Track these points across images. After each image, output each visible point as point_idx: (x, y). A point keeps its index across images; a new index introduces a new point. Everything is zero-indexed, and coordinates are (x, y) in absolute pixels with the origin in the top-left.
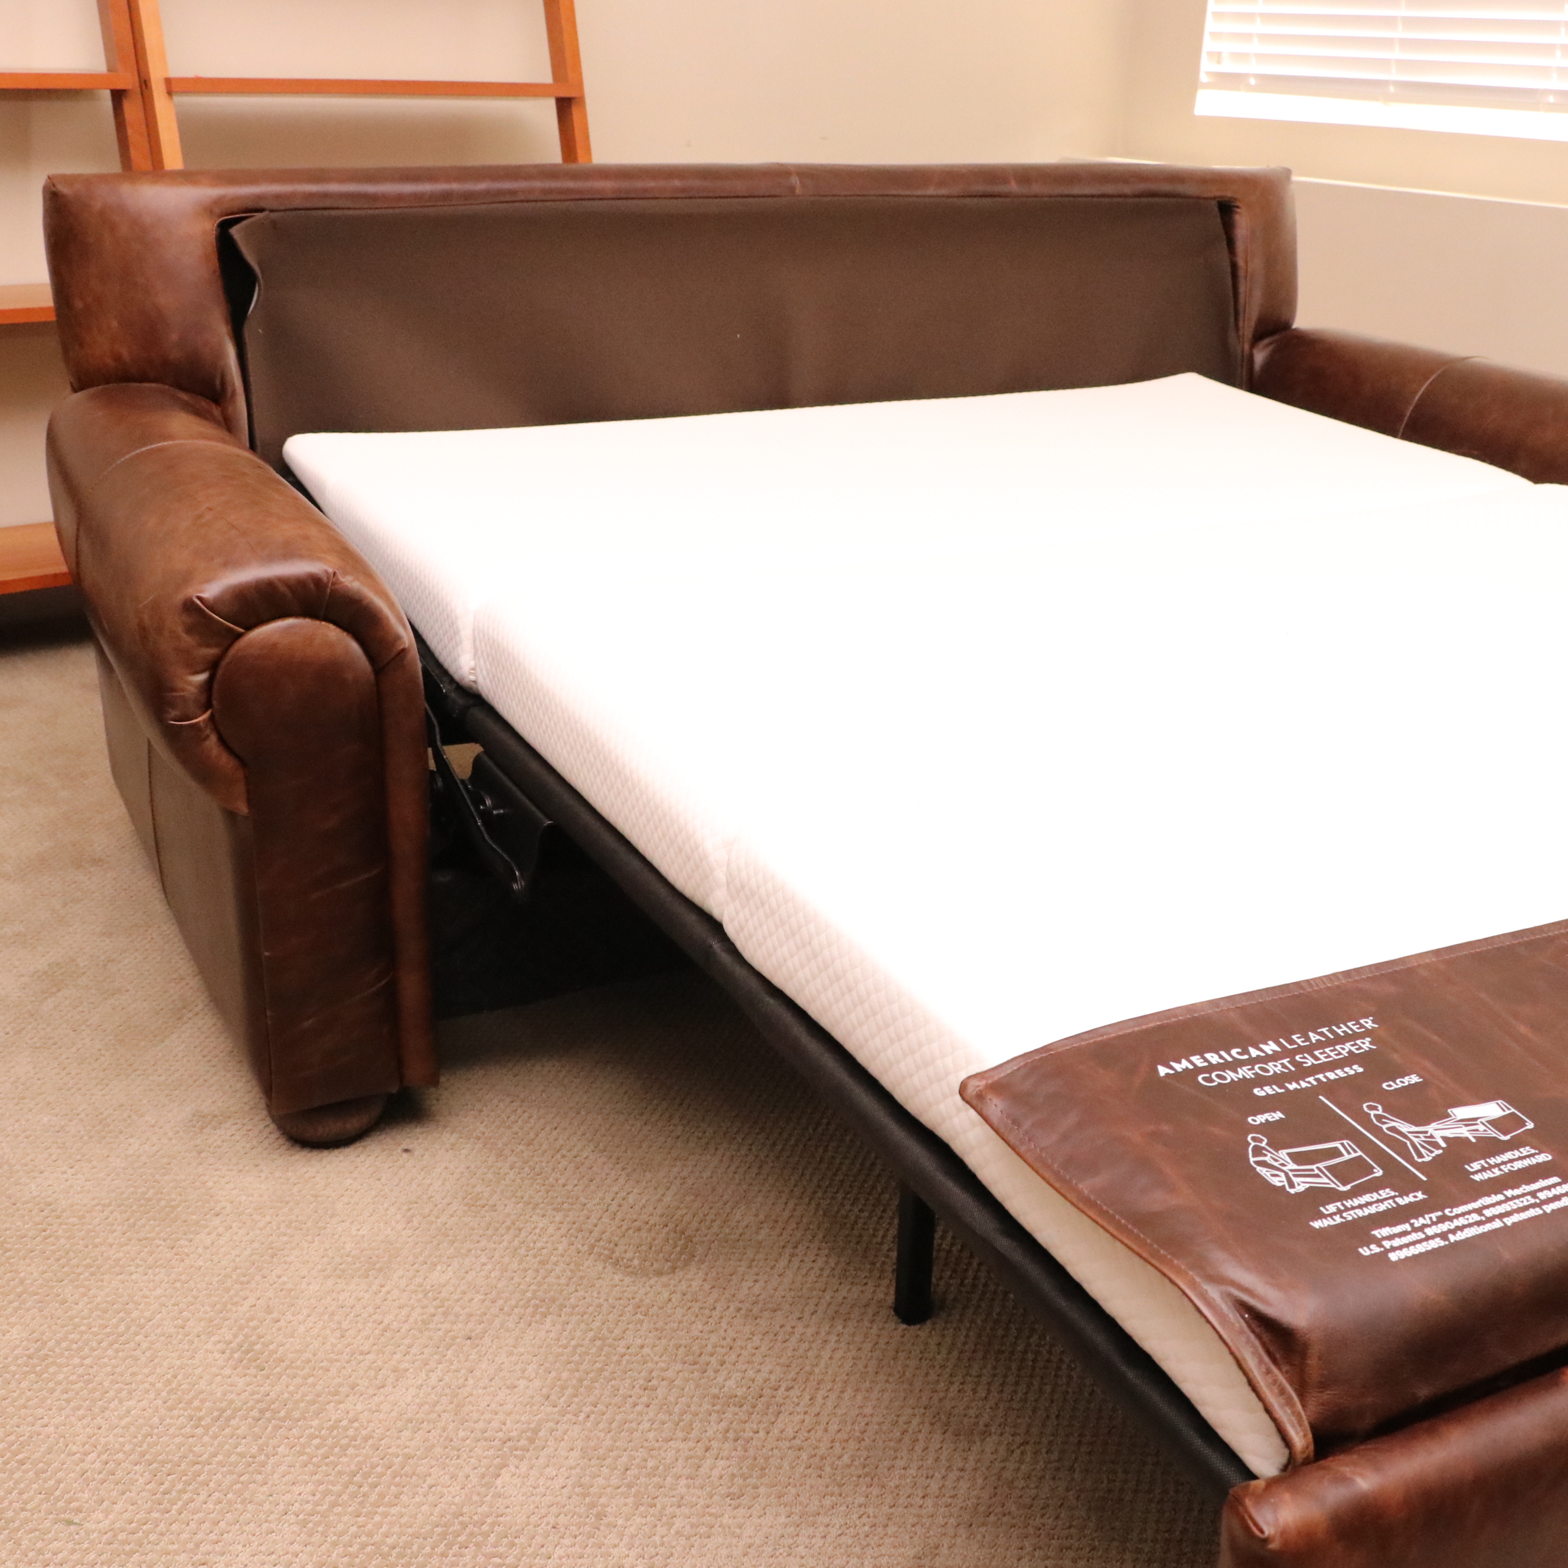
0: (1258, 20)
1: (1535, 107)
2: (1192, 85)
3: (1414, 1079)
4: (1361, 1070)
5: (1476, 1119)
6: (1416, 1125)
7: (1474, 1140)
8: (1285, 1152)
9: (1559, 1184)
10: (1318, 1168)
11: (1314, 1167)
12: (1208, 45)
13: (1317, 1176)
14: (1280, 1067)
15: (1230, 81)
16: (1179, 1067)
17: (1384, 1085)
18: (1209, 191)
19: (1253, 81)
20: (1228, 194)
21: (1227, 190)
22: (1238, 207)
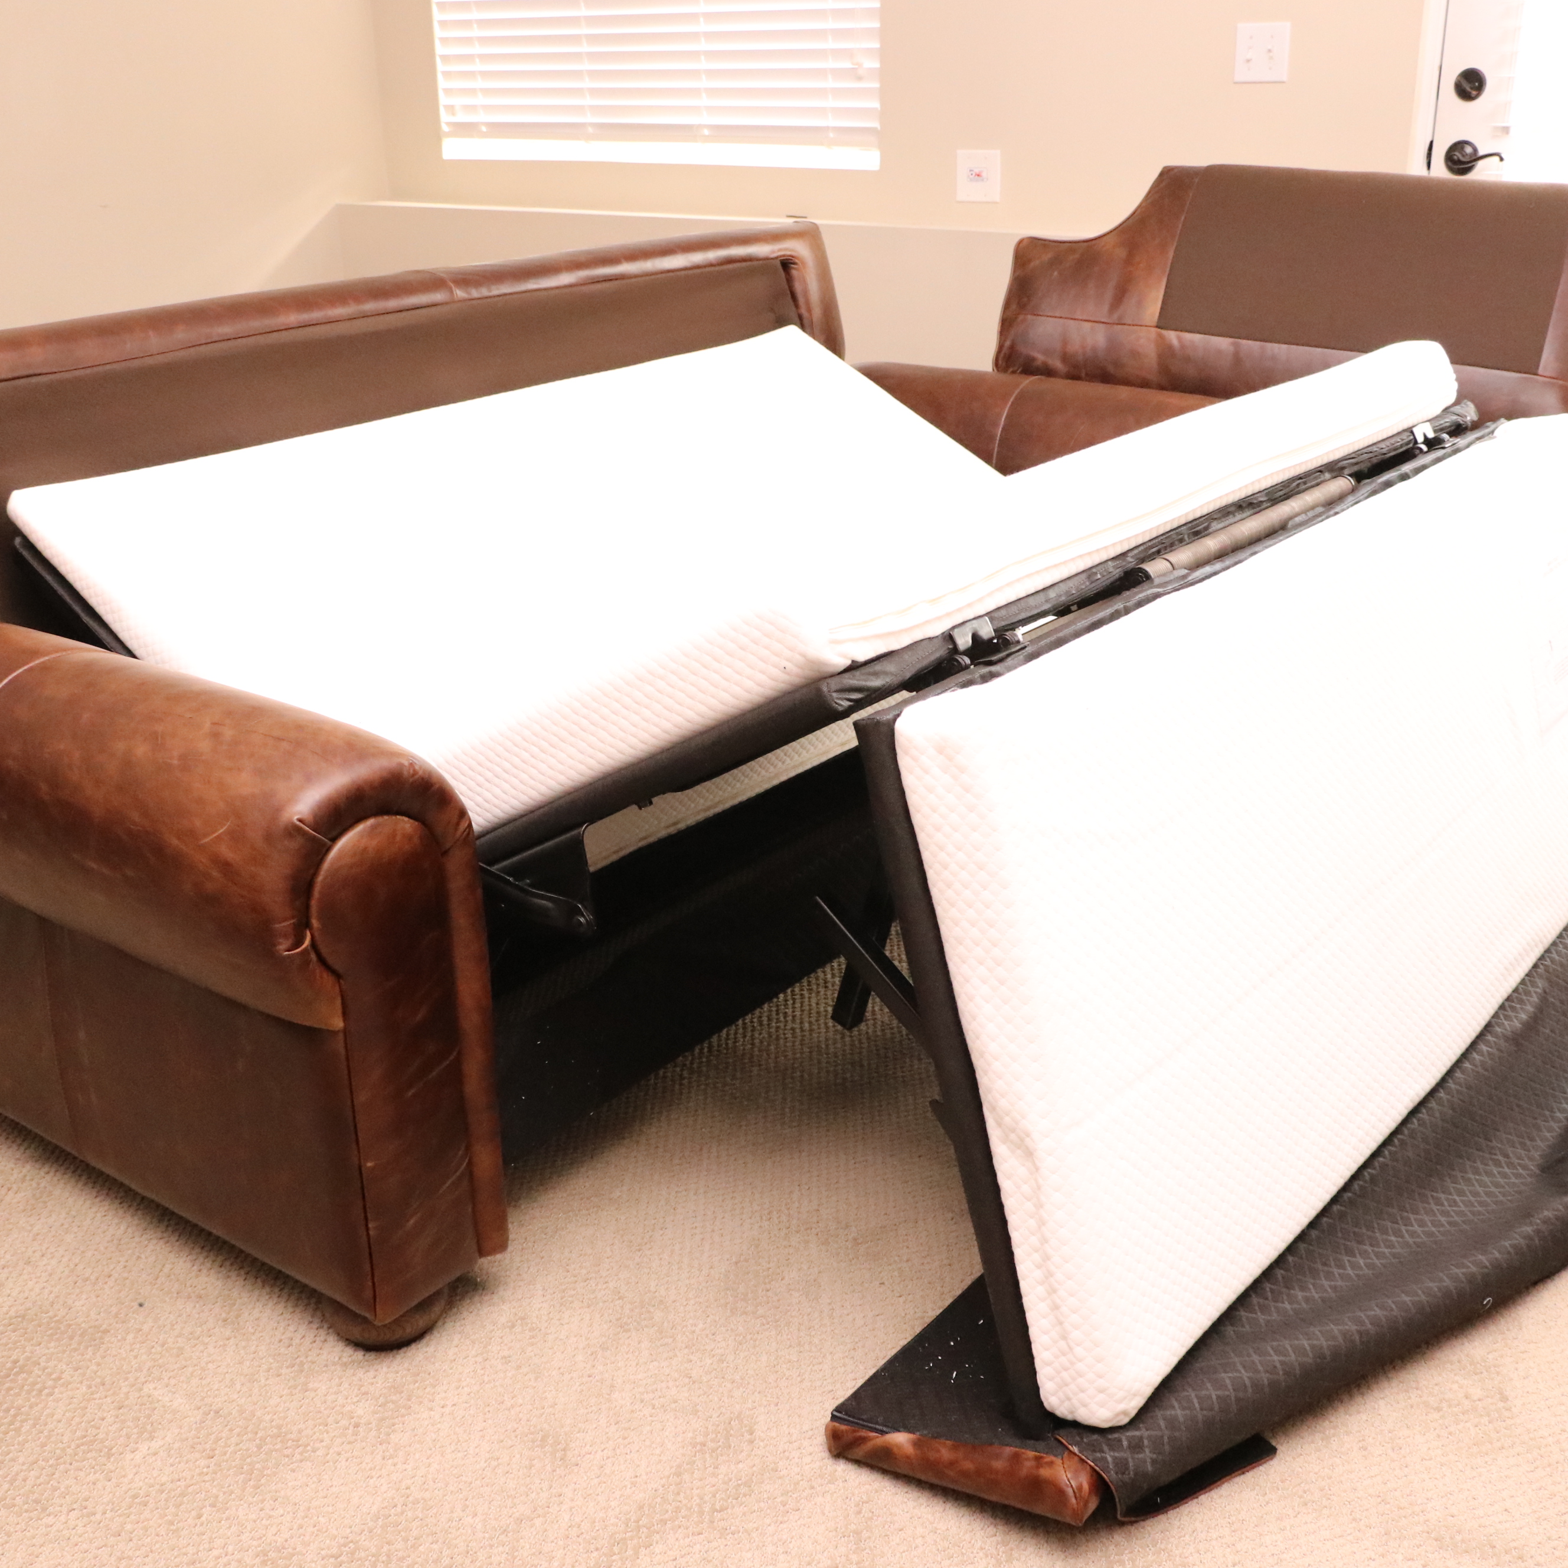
0: (477, 60)
2: (437, 137)
12: (443, 100)
15: (465, 129)
18: (773, 252)
19: (484, 129)
20: (789, 253)
21: (786, 249)
22: (794, 263)
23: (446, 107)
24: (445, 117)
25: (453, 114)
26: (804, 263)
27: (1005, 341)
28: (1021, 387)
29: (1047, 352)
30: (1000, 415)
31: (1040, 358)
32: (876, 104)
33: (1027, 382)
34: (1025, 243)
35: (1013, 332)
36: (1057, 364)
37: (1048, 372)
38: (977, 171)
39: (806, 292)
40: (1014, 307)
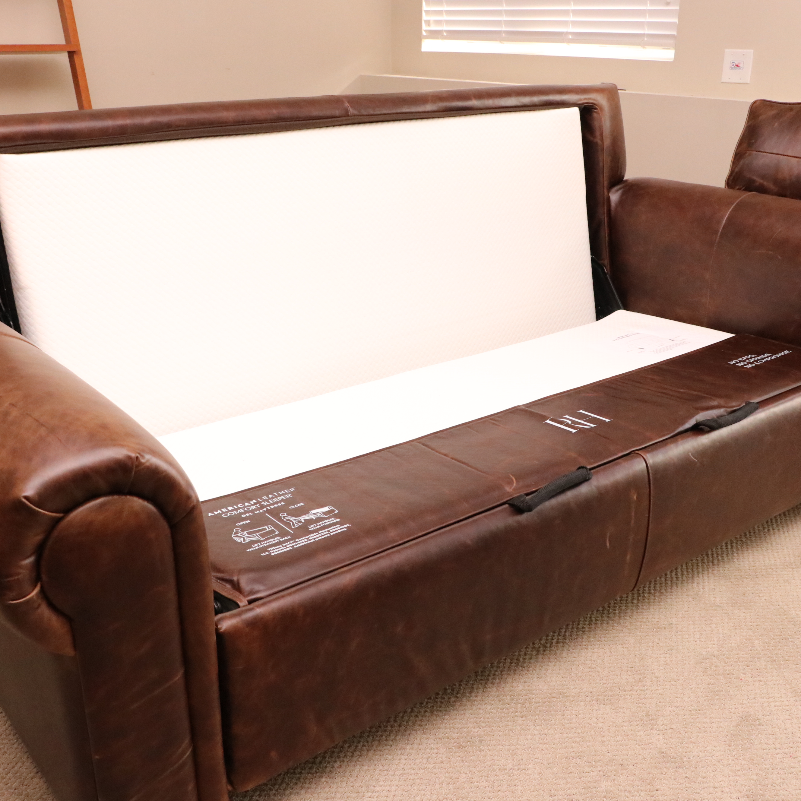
1: (562, 41)
3: (302, 504)
4: (284, 504)
5: (318, 513)
6: (295, 517)
7: (315, 519)
8: (246, 532)
9: (339, 527)
10: (256, 535)
11: (255, 535)
12: (425, 17)
13: (255, 537)
14: (255, 507)
15: (435, 34)
16: (216, 513)
17: (290, 508)
18: (581, 100)
19: (445, 34)
20: (591, 101)
21: (589, 99)
22: (596, 109)
23: (425, 21)
24: (424, 27)
25: (429, 25)
26: (602, 109)
27: (735, 168)
28: (742, 198)
29: (763, 177)
30: (722, 218)
31: (759, 181)
32: (676, 20)
33: (745, 196)
34: (758, 103)
35: (741, 162)
36: (771, 186)
37: (762, 190)
38: (737, 63)
39: (601, 127)
40: (745, 145)
